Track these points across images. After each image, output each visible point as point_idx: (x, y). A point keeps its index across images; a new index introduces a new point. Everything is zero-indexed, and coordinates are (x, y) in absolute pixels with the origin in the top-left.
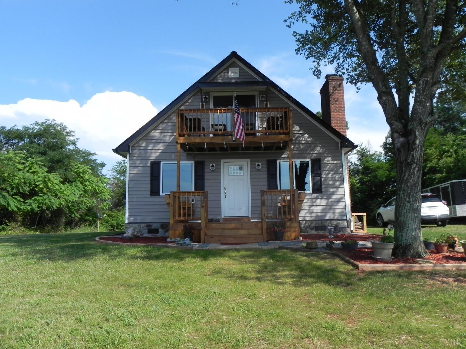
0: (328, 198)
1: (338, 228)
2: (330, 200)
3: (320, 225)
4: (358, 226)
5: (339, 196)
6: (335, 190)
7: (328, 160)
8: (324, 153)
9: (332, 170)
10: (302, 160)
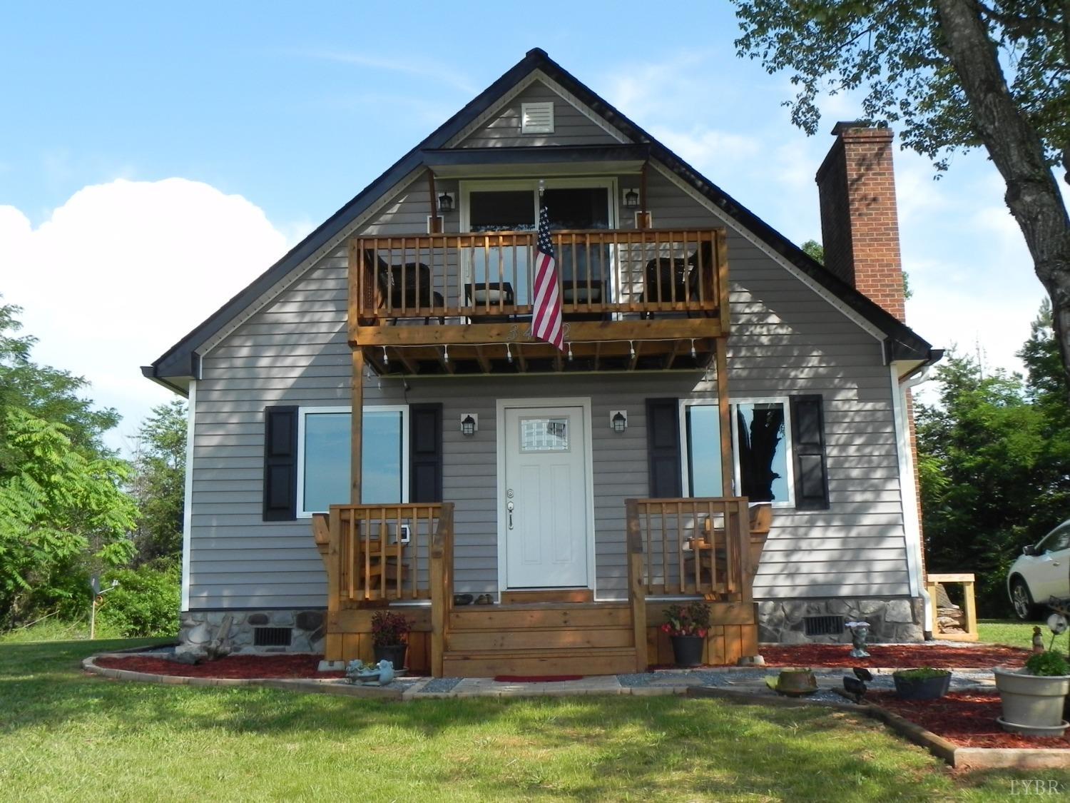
0: (848, 525)
1: (884, 625)
2: (854, 533)
3: (824, 614)
4: (948, 619)
5: (883, 520)
6: (869, 496)
7: (848, 400)
8: (830, 377)
9: (859, 433)
10: (762, 401)
